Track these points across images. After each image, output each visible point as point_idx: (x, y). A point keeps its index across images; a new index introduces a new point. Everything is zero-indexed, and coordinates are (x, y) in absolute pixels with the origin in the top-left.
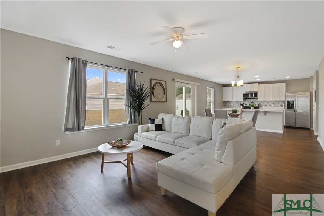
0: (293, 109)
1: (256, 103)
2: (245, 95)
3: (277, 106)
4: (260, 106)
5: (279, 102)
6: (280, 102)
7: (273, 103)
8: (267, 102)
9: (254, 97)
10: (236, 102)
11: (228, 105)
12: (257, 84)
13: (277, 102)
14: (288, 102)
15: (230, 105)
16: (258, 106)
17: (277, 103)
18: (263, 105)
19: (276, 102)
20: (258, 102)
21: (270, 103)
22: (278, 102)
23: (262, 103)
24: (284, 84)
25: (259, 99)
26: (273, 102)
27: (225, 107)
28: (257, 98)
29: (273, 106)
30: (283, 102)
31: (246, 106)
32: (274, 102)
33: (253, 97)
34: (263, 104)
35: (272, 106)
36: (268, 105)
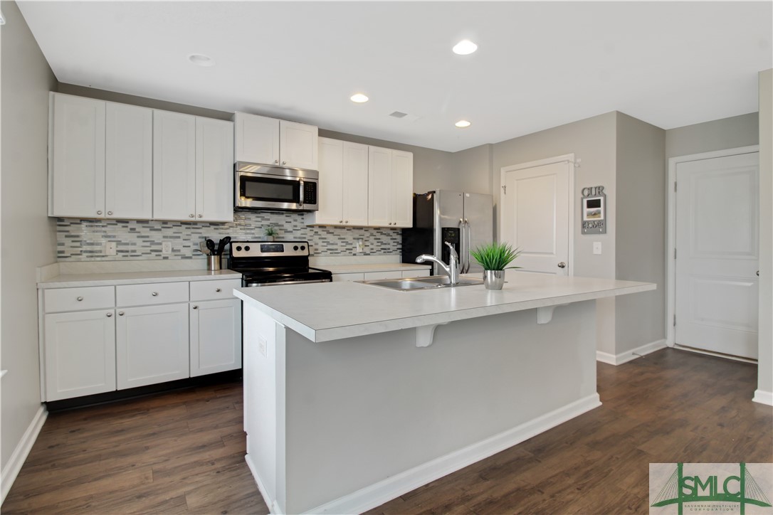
1: (290, 237)
2: (248, 184)
3: (372, 252)
5: (378, 236)
6: (381, 233)
7: (360, 240)
8: (338, 231)
10: (169, 232)
11: (94, 255)
12: (315, 129)
13: (372, 235)
15: (110, 248)
16: (305, 253)
17: (372, 239)
18: (321, 249)
19: (367, 234)
20: (298, 234)
21: (349, 236)
22: (374, 232)
23: (316, 237)
25: (319, 218)
26: (357, 233)
28: (312, 211)
29: (358, 250)
30: (388, 235)
31: (243, 254)
32: (362, 232)
33: (298, 201)
34: (320, 242)
35: (353, 252)
36: (339, 246)
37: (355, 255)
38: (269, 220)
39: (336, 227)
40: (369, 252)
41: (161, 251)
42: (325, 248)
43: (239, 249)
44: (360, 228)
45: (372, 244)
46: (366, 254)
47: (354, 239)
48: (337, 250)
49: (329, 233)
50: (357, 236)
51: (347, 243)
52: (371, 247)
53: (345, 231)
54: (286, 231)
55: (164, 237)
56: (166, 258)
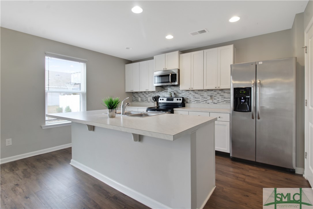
0: (250, 111)
1: (180, 95)
3: (218, 102)
4: (187, 103)
5: (222, 94)
6: (224, 92)
7: (211, 96)
8: (200, 92)
9: (172, 82)
11: (137, 101)
12: (177, 52)
13: (218, 93)
14: (237, 90)
15: (140, 99)
17: (218, 96)
18: (192, 100)
19: (216, 93)
21: (205, 94)
22: (220, 92)
23: (190, 95)
24: (231, 47)
25: (182, 87)
26: (210, 93)
27: (134, 103)
28: (178, 85)
29: (210, 101)
32: (212, 92)
33: (169, 82)
34: (192, 97)
35: (208, 102)
36: (201, 99)
37: (208, 103)
38: (173, 89)
39: (199, 90)
40: (217, 103)
41: (148, 100)
42: (194, 100)
43: (161, 100)
44: (212, 90)
45: (218, 98)
46: (214, 103)
47: (208, 96)
48: (199, 101)
49: (196, 93)
50: (210, 94)
51: (205, 98)
52: (218, 99)
53: (203, 92)
54: (179, 93)
55: (149, 96)
56: (149, 102)
